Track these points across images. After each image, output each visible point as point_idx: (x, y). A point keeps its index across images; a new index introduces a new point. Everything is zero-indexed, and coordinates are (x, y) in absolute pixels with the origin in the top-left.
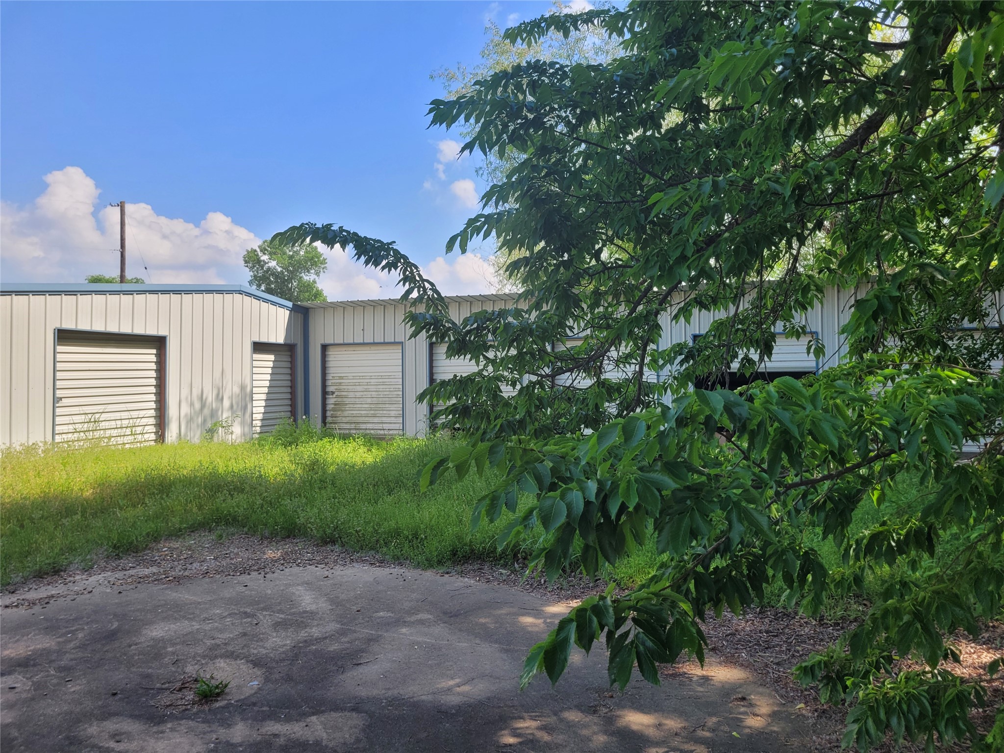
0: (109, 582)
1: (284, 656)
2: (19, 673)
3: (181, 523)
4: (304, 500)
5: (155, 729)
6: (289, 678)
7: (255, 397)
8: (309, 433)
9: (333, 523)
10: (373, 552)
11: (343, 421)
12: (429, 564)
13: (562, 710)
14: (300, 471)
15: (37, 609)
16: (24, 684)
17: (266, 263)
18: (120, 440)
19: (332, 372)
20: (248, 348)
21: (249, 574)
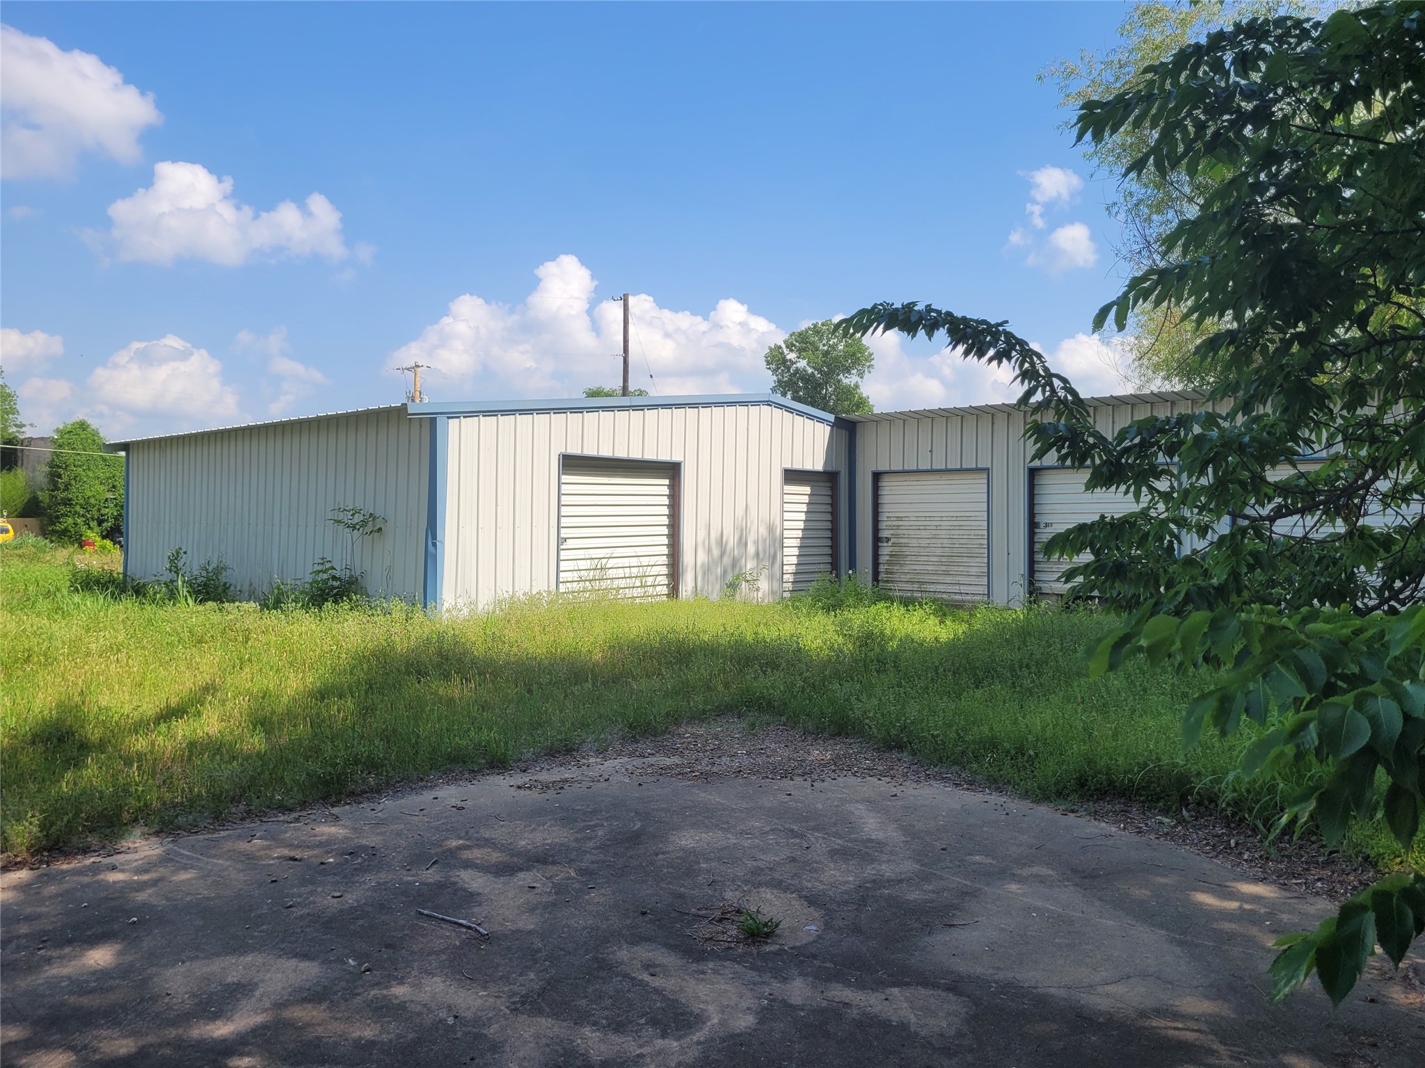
0: (627, 769)
1: (846, 897)
2: (538, 870)
3: (706, 703)
4: (858, 687)
5: (694, 967)
6: (856, 929)
7: (787, 542)
8: (858, 594)
9: (898, 720)
10: (956, 768)
11: (902, 579)
12: (1044, 795)
13: (1285, 1051)
14: (850, 646)
15: (551, 794)
16: (544, 884)
17: (793, 363)
18: (629, 593)
19: (887, 510)
20: (778, 477)
21: (792, 779)
